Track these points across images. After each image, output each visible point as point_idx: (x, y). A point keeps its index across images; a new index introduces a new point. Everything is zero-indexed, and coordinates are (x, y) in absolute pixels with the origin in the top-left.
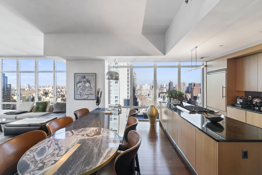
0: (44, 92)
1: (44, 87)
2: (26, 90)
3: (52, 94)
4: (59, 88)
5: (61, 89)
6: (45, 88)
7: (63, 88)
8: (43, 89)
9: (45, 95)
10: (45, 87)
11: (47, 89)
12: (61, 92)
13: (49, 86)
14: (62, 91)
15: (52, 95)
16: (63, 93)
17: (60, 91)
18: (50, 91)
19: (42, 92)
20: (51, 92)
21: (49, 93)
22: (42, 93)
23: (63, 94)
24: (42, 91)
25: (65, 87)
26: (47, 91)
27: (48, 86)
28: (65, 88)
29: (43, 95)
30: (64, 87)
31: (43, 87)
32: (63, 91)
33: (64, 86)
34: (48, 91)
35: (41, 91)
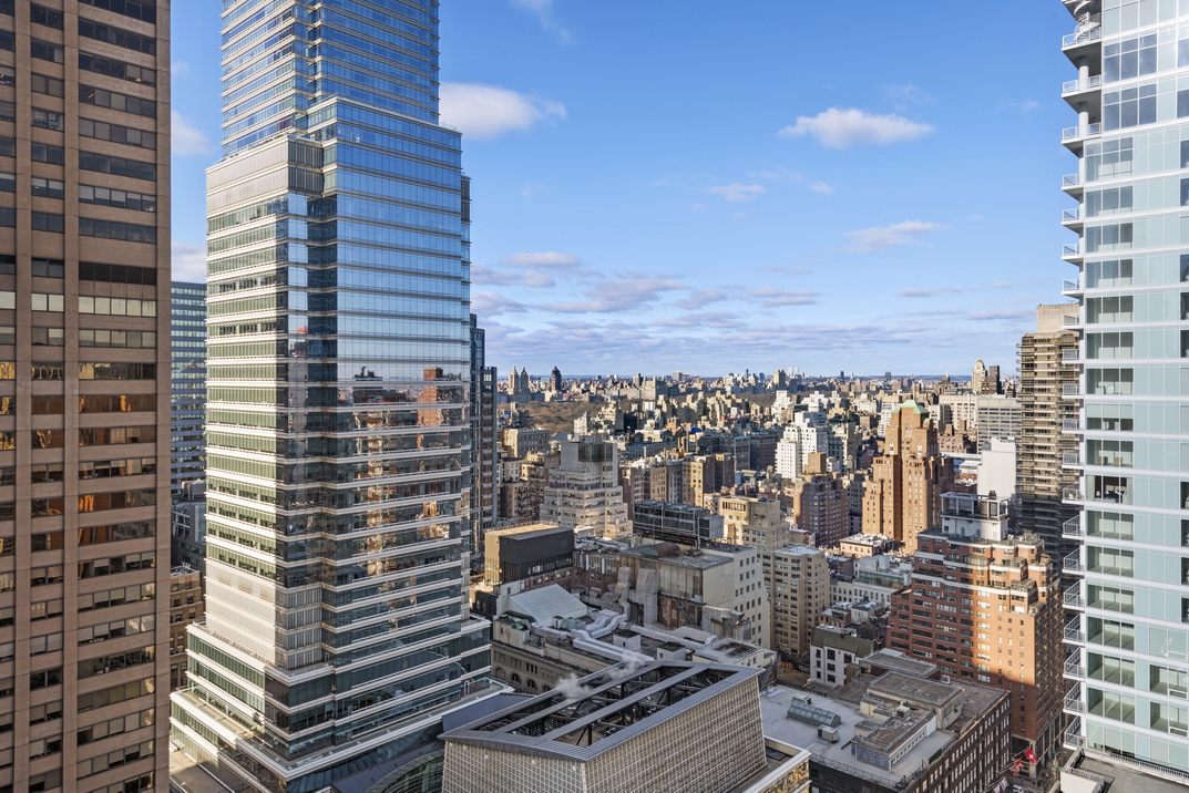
0: (618, 412)
1: (619, 385)
2: (548, 396)
3: (657, 426)
4: (689, 391)
5: (701, 395)
6: (623, 393)
7: (713, 392)
8: (614, 398)
9: (626, 430)
10: (625, 384)
11: (631, 393)
12: (704, 418)
13: (641, 379)
14: (706, 412)
15: (658, 432)
16: (714, 423)
17: (694, 406)
18: (647, 406)
19: (610, 413)
20: (651, 415)
21: (645, 421)
22: (612, 418)
23: (714, 432)
24: (611, 406)
25: (720, 386)
26: (634, 407)
27: (636, 382)
28: (723, 392)
29: (616, 433)
30: (714, 385)
31: (615, 383)
32: (714, 411)
33: (713, 379)
34: (640, 409)
35: (607, 406)
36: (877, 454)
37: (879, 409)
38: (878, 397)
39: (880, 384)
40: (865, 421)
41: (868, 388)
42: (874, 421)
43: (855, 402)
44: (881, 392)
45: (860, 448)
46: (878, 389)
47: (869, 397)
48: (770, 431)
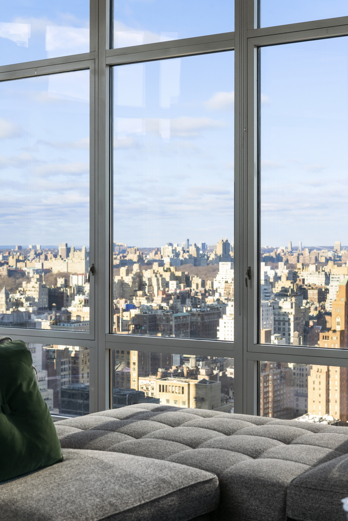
0: (42, 287)
1: (43, 257)
3: (86, 303)
4: (123, 263)
5: (136, 268)
6: (47, 265)
7: (150, 264)
8: (37, 271)
9: (50, 308)
10: (50, 255)
11: (57, 266)
12: (140, 293)
13: (68, 250)
14: (141, 286)
15: (87, 310)
16: (150, 299)
17: (128, 280)
19: (32, 289)
20: (80, 290)
21: (72, 297)
22: (35, 294)
23: (150, 309)
24: (34, 280)
25: (158, 257)
26: (60, 282)
27: (62, 249)
28: (161, 264)
29: (40, 311)
30: (150, 256)
31: (38, 255)
32: (151, 285)
33: (150, 250)
34: (66, 284)
35: (28, 280)
36: (325, 329)
37: (327, 281)
38: (327, 269)
39: (330, 254)
40: (313, 294)
41: (317, 259)
42: (323, 295)
43: (302, 274)
44: (330, 263)
45: (307, 324)
46: (327, 260)
47: (317, 269)
48: (212, 307)
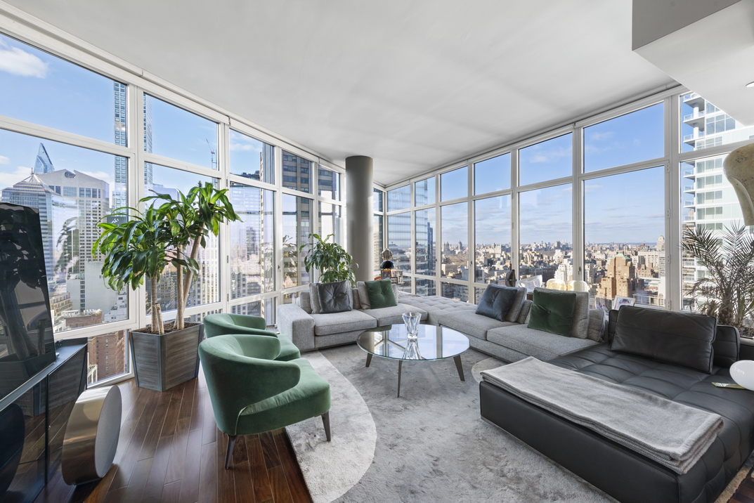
0: (485, 258)
2: (457, 252)
3: (501, 264)
6: (487, 251)
7: (526, 250)
8: (484, 253)
9: (488, 265)
10: (488, 247)
11: (491, 251)
12: (522, 261)
14: (523, 258)
15: (502, 266)
16: (526, 263)
18: (497, 256)
19: (481, 259)
20: (499, 259)
21: (496, 261)
22: (483, 261)
23: (526, 266)
25: (530, 248)
26: (492, 256)
27: (493, 245)
28: (531, 250)
29: (485, 266)
30: (527, 247)
31: (484, 247)
32: (527, 258)
34: (494, 257)
35: (481, 255)
36: (604, 277)
37: (606, 257)
38: (606, 252)
39: (608, 246)
40: (599, 263)
41: (601, 248)
42: (604, 263)
43: (594, 254)
44: (608, 250)
45: (596, 274)
46: (606, 249)
47: (601, 252)
48: (552, 266)
